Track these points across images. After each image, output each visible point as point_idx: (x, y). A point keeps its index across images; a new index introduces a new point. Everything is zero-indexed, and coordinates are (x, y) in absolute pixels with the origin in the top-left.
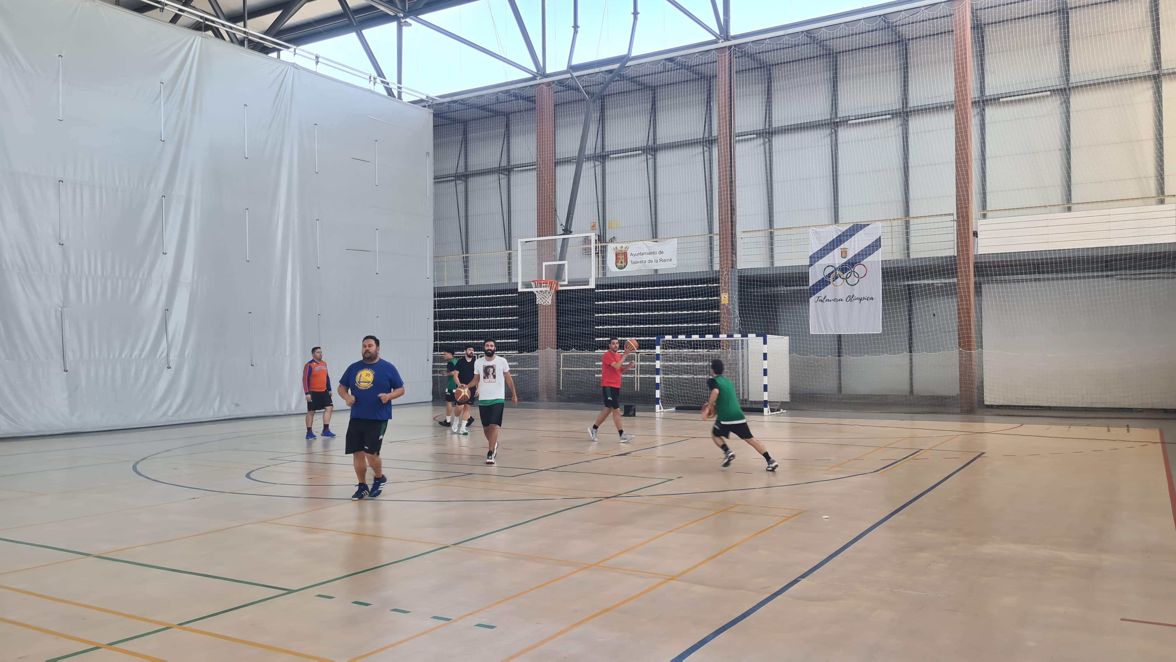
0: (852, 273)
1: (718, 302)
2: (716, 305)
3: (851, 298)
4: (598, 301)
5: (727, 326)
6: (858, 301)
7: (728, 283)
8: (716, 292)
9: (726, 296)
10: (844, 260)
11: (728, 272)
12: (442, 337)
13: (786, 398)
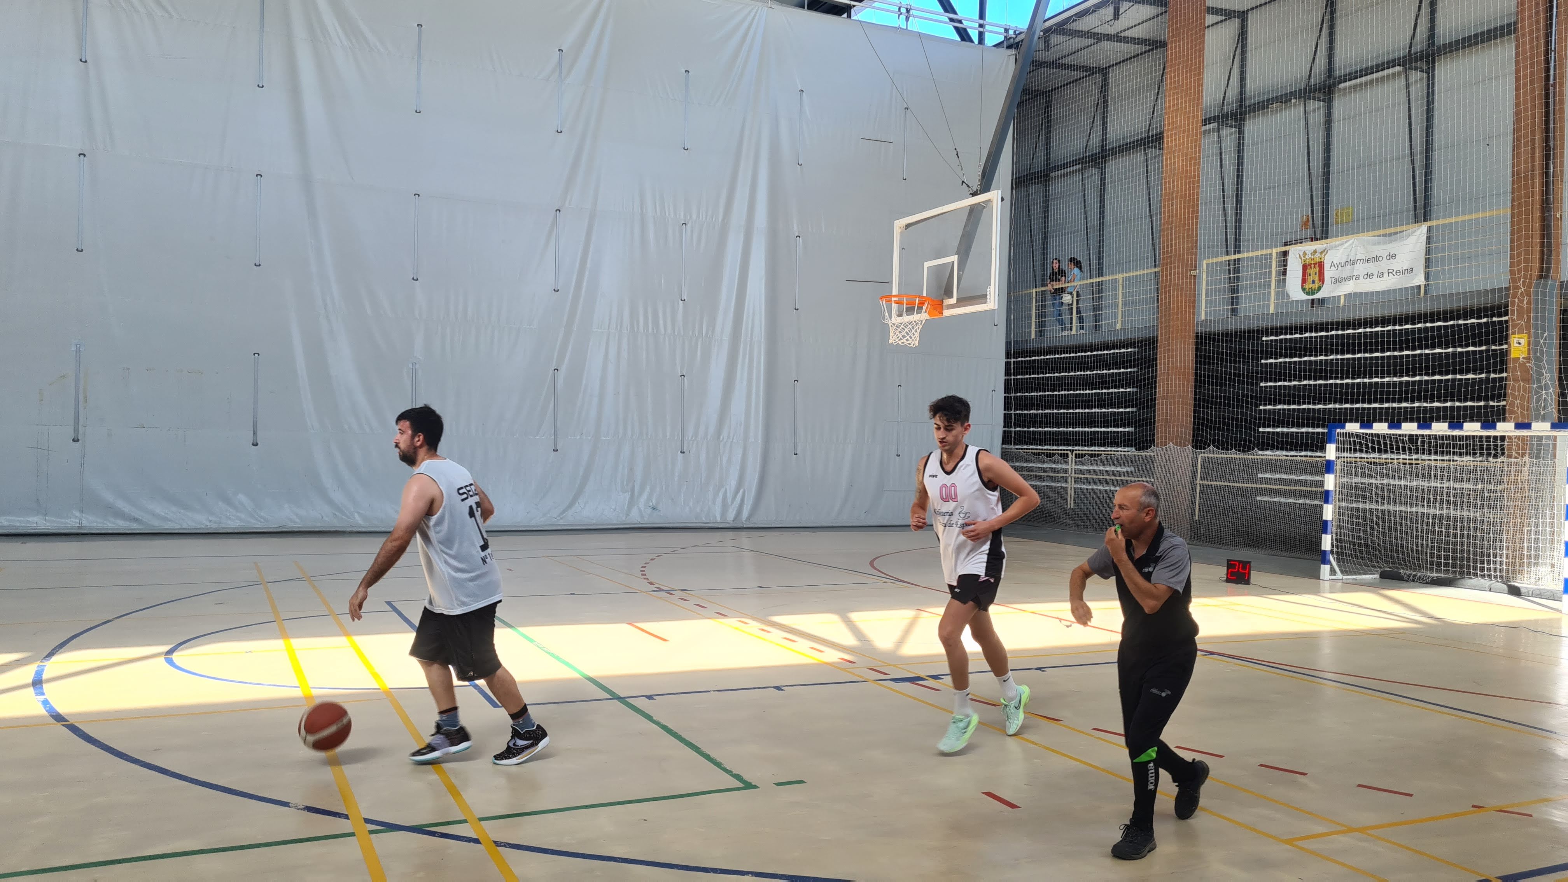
1: (1504, 354)
4: (1266, 359)
5: (1523, 406)
7: (1529, 311)
8: (1501, 334)
9: (1522, 341)
11: (1530, 286)
12: (1021, 421)
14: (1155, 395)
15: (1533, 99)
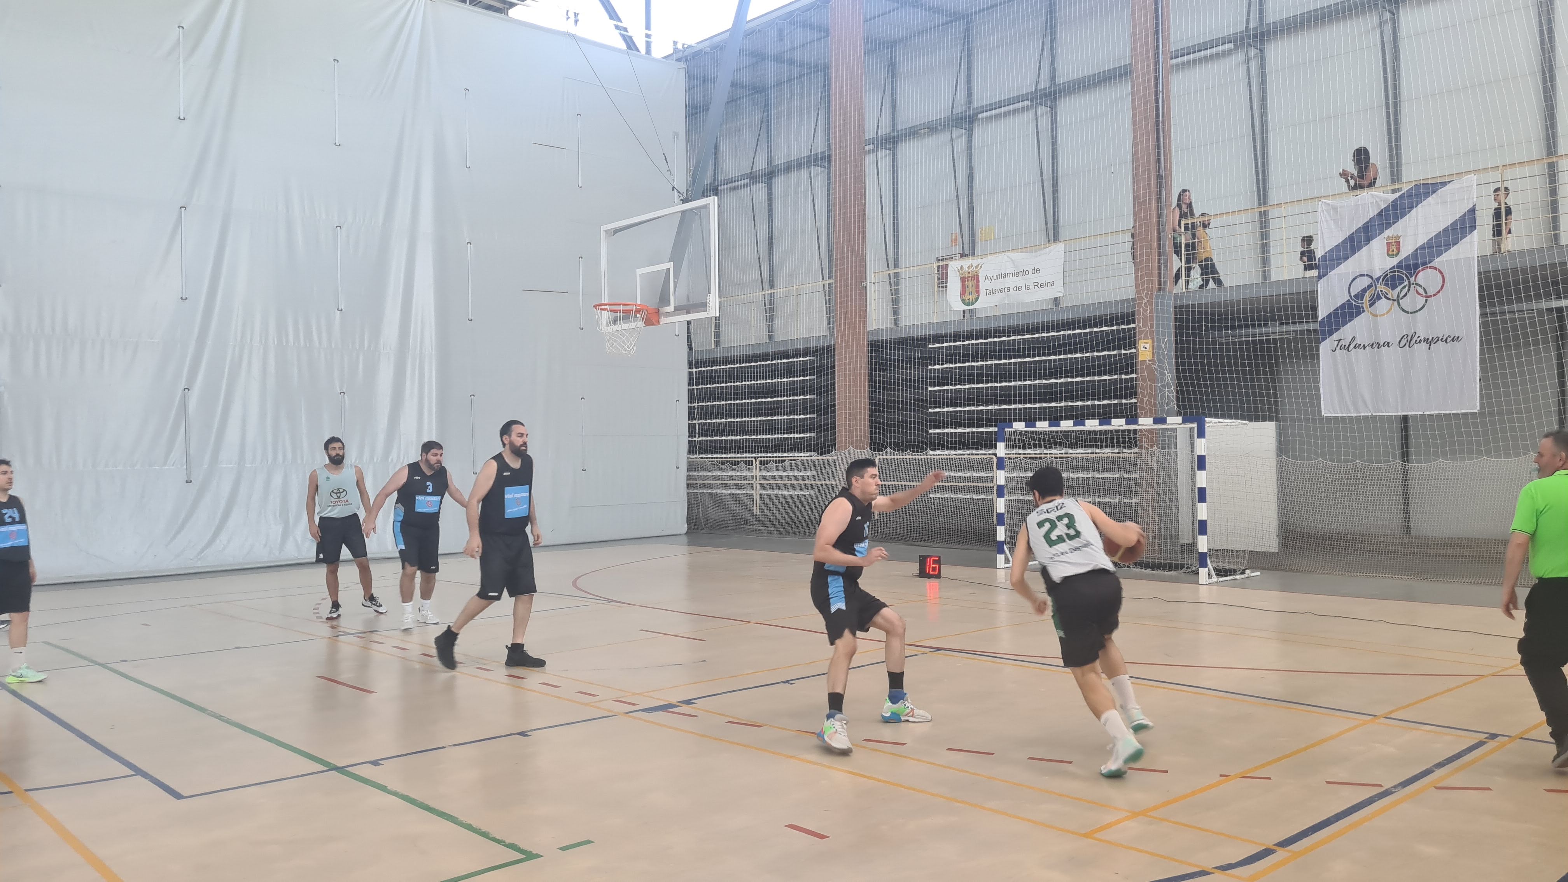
0: (1412, 286)
1: (1134, 357)
2: (1130, 364)
3: (1409, 340)
4: (934, 364)
5: (1150, 403)
6: (1424, 345)
7: (1152, 320)
8: (1129, 340)
9: (1148, 346)
10: (1395, 261)
11: (1151, 297)
12: (705, 430)
13: (1272, 544)
14: (835, 401)
15: (1147, 133)
